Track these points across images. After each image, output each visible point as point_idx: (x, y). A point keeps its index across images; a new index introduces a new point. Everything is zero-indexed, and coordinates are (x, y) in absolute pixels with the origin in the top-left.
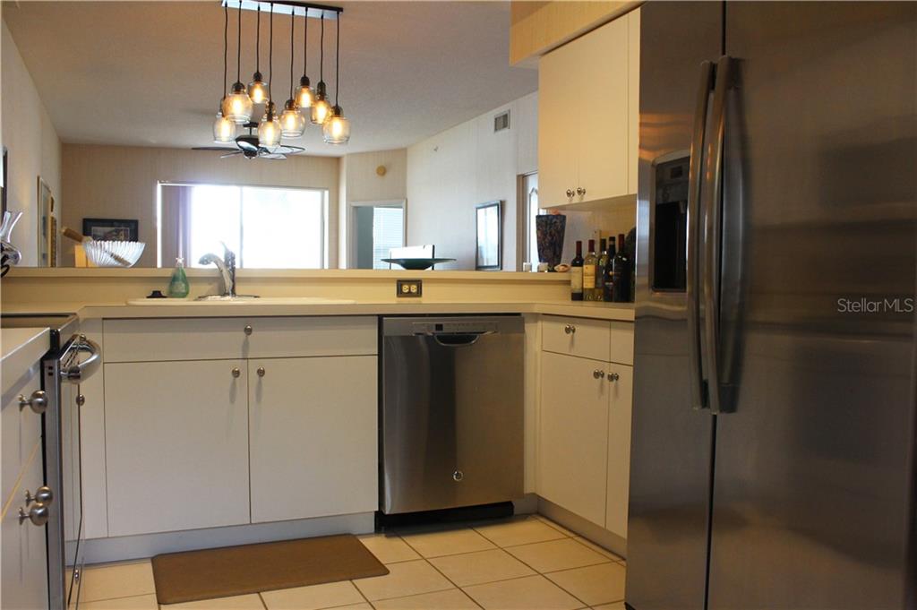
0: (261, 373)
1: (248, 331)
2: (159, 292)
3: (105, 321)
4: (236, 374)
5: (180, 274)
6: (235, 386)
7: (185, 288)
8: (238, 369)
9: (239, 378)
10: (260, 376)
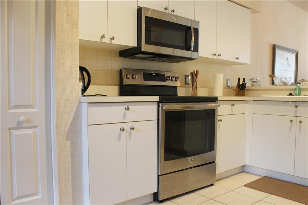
0: (300, 122)
1: (296, 107)
2: (292, 94)
4: (291, 121)
5: (298, 87)
6: (291, 125)
7: (298, 92)
8: (292, 120)
9: (293, 123)
10: (300, 123)
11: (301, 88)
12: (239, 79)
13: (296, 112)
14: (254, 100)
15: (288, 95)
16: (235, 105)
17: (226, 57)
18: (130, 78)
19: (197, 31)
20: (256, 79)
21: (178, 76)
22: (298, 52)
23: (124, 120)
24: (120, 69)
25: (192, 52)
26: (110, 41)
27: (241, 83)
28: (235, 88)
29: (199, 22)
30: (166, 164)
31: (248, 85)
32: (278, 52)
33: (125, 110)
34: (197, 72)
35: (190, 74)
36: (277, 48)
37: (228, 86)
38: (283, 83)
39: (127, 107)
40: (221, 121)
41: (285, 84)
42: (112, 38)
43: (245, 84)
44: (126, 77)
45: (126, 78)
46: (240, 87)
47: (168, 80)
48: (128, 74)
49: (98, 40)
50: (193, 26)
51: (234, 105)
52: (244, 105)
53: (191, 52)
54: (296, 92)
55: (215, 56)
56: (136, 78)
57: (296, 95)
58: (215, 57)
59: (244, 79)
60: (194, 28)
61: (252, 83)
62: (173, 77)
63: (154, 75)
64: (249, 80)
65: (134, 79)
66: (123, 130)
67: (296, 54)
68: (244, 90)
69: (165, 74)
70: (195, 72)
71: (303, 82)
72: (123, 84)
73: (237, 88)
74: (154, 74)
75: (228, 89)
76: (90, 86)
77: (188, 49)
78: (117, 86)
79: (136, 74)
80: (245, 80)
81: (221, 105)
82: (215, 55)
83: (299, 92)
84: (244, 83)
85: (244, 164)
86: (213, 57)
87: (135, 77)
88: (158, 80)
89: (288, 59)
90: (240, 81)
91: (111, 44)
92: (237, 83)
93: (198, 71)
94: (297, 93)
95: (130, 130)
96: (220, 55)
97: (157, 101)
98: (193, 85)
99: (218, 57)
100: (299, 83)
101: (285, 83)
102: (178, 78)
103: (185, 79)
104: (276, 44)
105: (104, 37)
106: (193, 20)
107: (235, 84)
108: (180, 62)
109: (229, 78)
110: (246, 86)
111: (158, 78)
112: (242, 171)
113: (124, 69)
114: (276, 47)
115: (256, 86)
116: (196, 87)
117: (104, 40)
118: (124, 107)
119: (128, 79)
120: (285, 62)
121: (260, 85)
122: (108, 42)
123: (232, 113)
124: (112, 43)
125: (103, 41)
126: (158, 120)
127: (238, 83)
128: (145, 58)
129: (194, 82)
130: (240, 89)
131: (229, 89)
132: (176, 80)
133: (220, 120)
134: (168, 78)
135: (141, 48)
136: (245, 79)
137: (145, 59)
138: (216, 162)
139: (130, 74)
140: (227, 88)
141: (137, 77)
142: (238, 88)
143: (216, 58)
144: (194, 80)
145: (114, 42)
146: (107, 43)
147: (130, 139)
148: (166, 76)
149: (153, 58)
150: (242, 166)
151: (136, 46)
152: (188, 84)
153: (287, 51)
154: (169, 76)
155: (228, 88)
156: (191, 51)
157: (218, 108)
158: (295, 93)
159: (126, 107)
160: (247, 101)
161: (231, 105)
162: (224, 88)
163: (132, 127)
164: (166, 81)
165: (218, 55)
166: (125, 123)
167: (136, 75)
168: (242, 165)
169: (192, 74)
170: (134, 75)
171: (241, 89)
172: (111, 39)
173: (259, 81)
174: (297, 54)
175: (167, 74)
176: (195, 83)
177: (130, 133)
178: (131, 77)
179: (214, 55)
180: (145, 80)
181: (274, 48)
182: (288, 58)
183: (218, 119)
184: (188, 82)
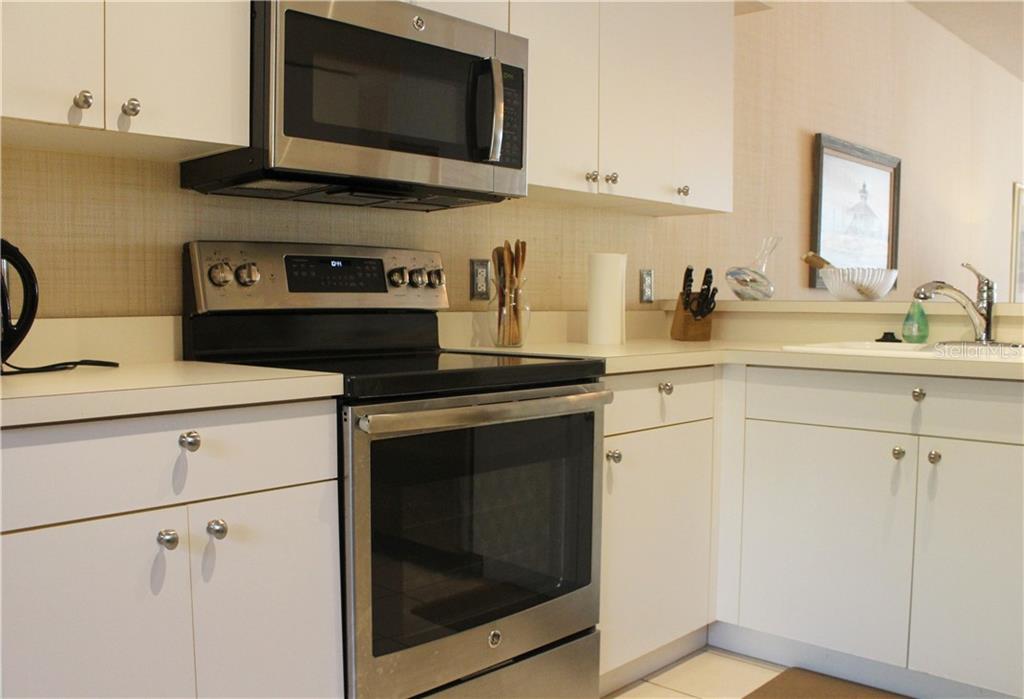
0: (935, 458)
1: (919, 396)
2: (892, 334)
3: (749, 368)
4: (899, 454)
5: (916, 311)
6: (897, 472)
7: (919, 330)
8: (903, 448)
9: (904, 461)
10: (932, 462)
11: (926, 313)
12: (689, 273)
13: (916, 418)
14: (748, 365)
15: (878, 341)
16: (674, 389)
17: (636, 185)
18: (226, 282)
19: (516, 79)
20: (756, 273)
21: (441, 267)
22: (899, 164)
23: (177, 494)
24: (181, 241)
25: (497, 168)
26: (121, 122)
27: (697, 287)
28: (673, 307)
29: (525, 42)
30: (380, 670)
31: (724, 294)
32: (831, 164)
33: (178, 449)
34: (521, 247)
35: (490, 257)
36: (829, 148)
37: (645, 298)
38: (859, 290)
39: (189, 435)
40: (617, 458)
41: (866, 294)
42: (130, 110)
43: (713, 294)
44: (211, 279)
45: (209, 285)
46: (694, 306)
47: (395, 284)
48: (216, 267)
49: (58, 114)
50: (499, 57)
51: (670, 390)
52: (711, 383)
53: (492, 167)
54: (910, 329)
55: (595, 184)
56: (252, 281)
57: (909, 339)
58: (595, 188)
59: (708, 272)
60: (503, 65)
61: (739, 288)
62: (419, 272)
63: (334, 264)
64: (727, 275)
65: (244, 284)
66: (172, 543)
67: (892, 170)
68: (709, 316)
69: (385, 261)
70: (509, 249)
71: (939, 291)
72: (196, 309)
73: (682, 307)
74: (336, 259)
75: (642, 310)
76: (36, 321)
77: (480, 154)
78: (171, 318)
79: (254, 264)
80: (711, 277)
81: (616, 394)
82: (592, 178)
83: (922, 327)
84: (709, 288)
85: (710, 621)
86: (583, 187)
87: (250, 276)
88: (353, 284)
89: (867, 188)
90: (692, 281)
91: (123, 135)
92: (681, 290)
93: (524, 244)
94: (915, 331)
95: (206, 536)
96: (614, 181)
97: (333, 397)
98: (502, 304)
99: (603, 188)
100: (923, 294)
101: (867, 289)
102: (438, 273)
103: (473, 276)
104: (825, 131)
105: (89, 105)
106: (504, 33)
107: (673, 291)
108: (447, 207)
109: (648, 268)
110: (716, 298)
111: (352, 277)
112: (704, 644)
113: (199, 241)
114: (823, 143)
115: (755, 299)
116: (516, 310)
117: (90, 119)
118: (176, 435)
119: (218, 285)
120: (857, 199)
121: (767, 296)
122: (108, 128)
123: (664, 421)
124: (130, 131)
125: (82, 124)
126: (341, 479)
127: (684, 289)
128: (292, 192)
129: (507, 290)
130: (692, 311)
131: (651, 310)
132: (431, 285)
133: (613, 457)
134: (396, 277)
135: (266, 153)
136: (713, 274)
137: (297, 197)
138: (598, 627)
139: (227, 264)
140: (641, 305)
141: (257, 277)
142: (686, 309)
143: (596, 192)
144: (508, 284)
145: (138, 126)
146: (104, 130)
147: (207, 579)
148: (387, 269)
149: (330, 192)
150: (703, 628)
151: (246, 143)
152: (485, 296)
153: (864, 159)
154: (401, 266)
155: (648, 305)
156: (493, 163)
157: (606, 406)
158: (906, 334)
159: (185, 432)
160: (722, 366)
161: (657, 389)
162: (629, 308)
163: (217, 523)
164: (386, 291)
165: (607, 180)
166: (184, 507)
167: (253, 267)
168: (705, 624)
169: (499, 254)
170: (244, 267)
171: (695, 314)
172: (125, 111)
173: (763, 277)
174: (895, 170)
175: (394, 258)
176: (509, 296)
177: (209, 552)
178: (231, 277)
179: (587, 178)
180: (295, 286)
181: (817, 147)
182: (864, 186)
183: (605, 452)
184: (481, 287)
